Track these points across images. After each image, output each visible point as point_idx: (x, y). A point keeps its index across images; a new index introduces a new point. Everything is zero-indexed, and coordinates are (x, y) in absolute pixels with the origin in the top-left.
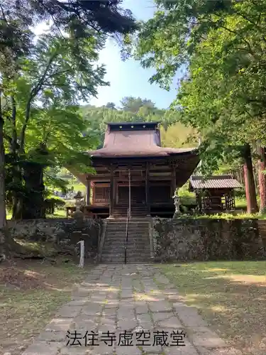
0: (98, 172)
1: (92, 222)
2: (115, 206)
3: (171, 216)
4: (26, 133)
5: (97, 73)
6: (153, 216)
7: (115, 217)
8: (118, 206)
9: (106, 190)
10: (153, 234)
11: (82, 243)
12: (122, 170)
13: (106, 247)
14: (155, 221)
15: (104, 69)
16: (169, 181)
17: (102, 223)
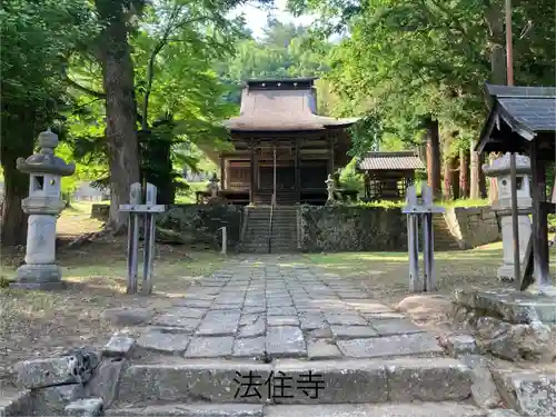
0: (237, 148)
1: (232, 208)
2: (257, 192)
3: (323, 204)
4: (149, 100)
5: (234, 25)
6: (302, 203)
7: (256, 204)
8: (260, 191)
9: (244, 171)
10: (301, 223)
11: (224, 229)
12: (265, 147)
13: (248, 236)
14: (303, 208)
15: (243, 19)
16: (326, 161)
17: (242, 210)
